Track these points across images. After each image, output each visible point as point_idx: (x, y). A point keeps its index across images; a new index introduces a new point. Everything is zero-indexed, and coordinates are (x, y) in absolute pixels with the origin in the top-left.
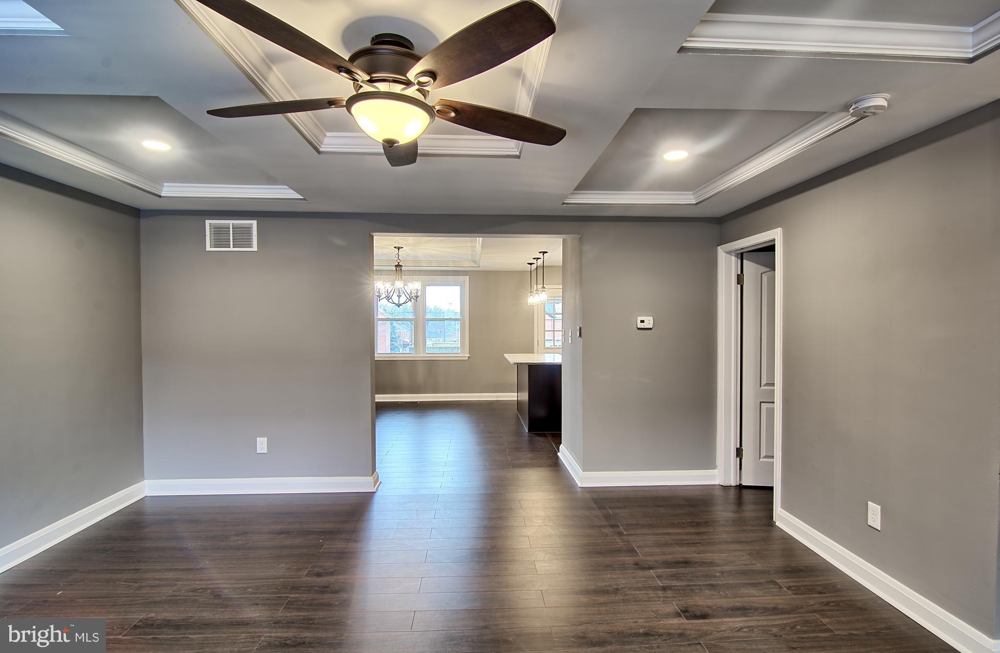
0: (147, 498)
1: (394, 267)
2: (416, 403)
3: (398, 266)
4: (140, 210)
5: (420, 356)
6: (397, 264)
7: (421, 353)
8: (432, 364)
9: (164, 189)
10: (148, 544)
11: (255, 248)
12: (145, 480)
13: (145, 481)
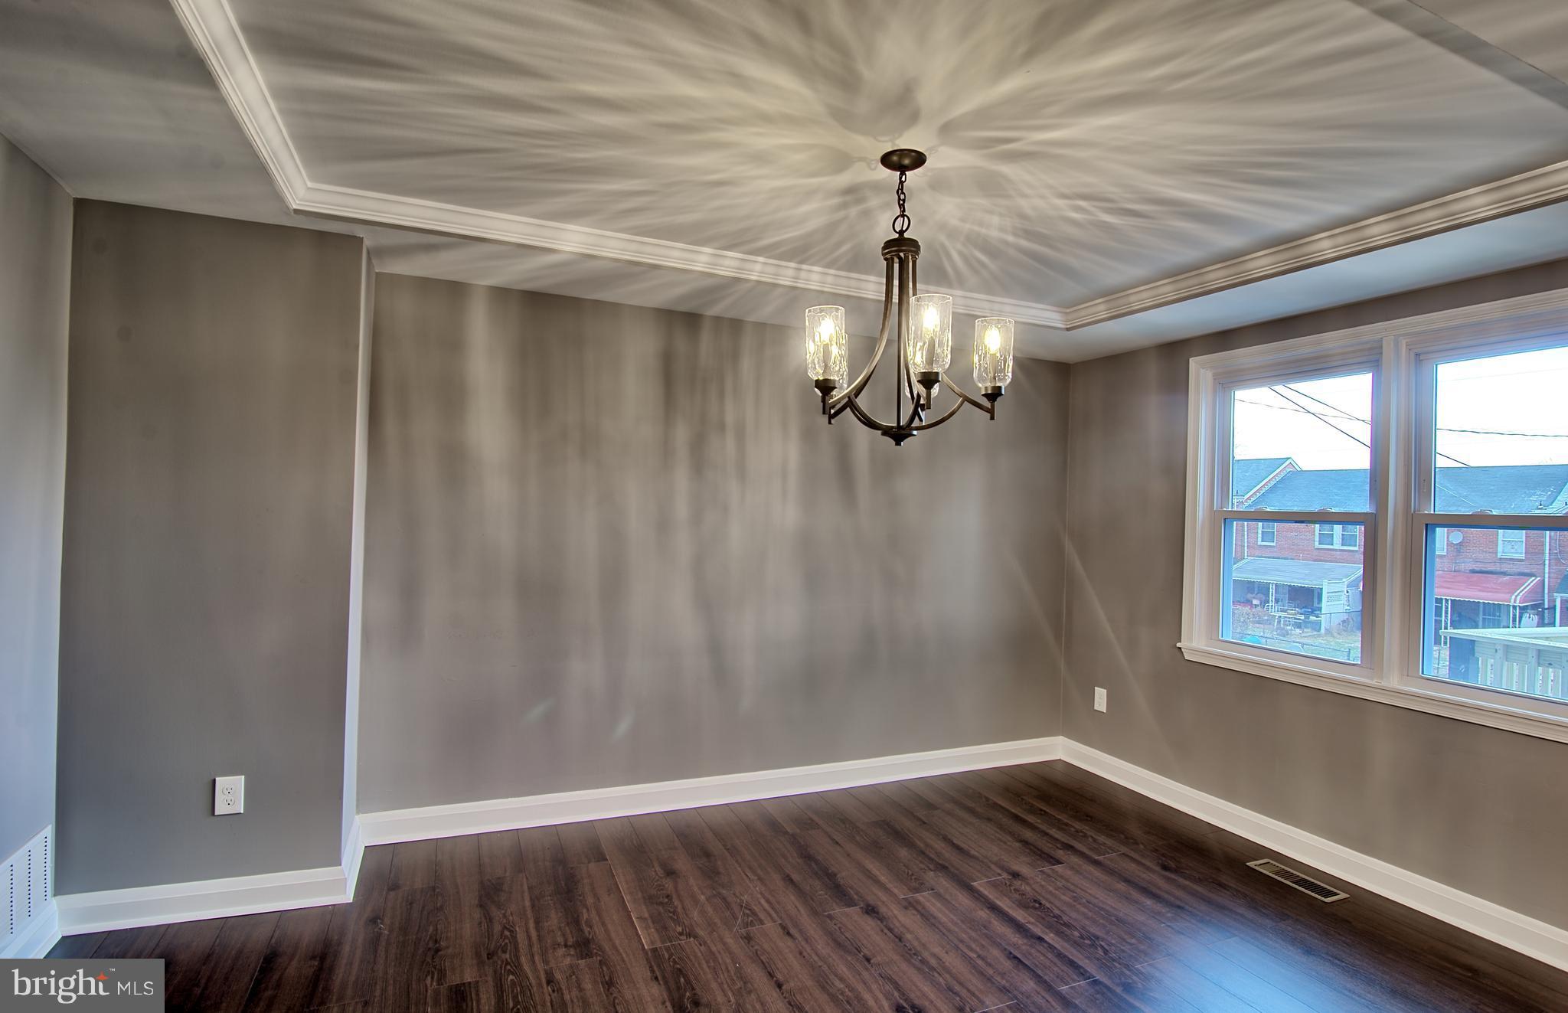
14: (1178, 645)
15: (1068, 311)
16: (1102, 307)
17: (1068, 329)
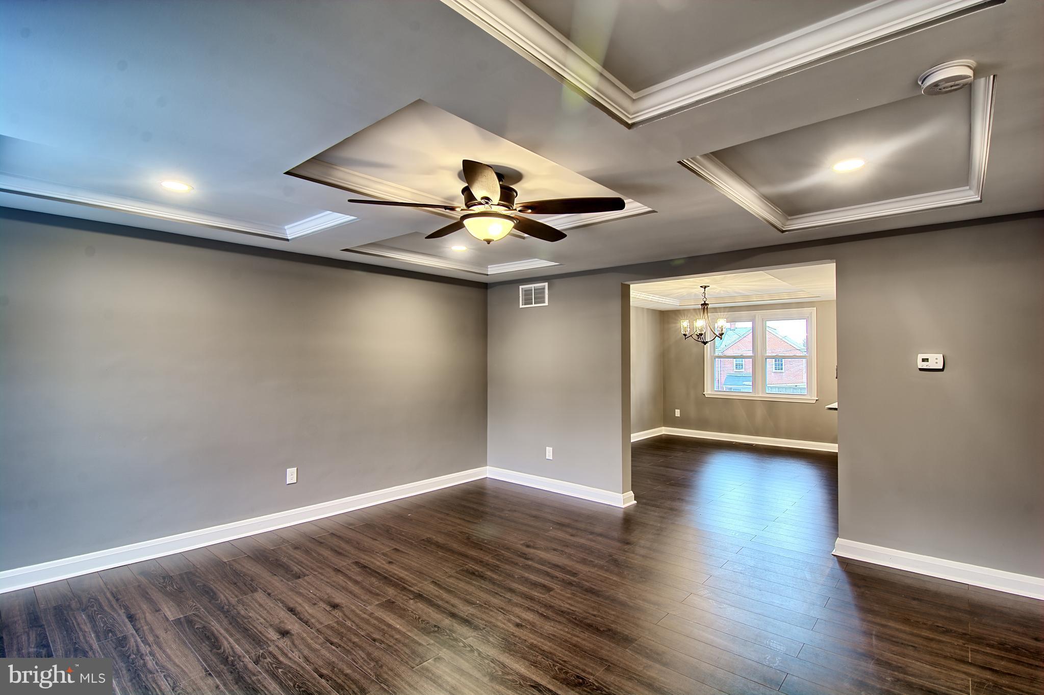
0: (487, 479)
1: (700, 306)
2: (751, 445)
3: (705, 304)
4: (487, 284)
5: (760, 395)
6: (703, 302)
7: (760, 393)
8: (771, 405)
9: (489, 269)
10: (488, 510)
11: (546, 304)
12: (486, 465)
13: (488, 467)
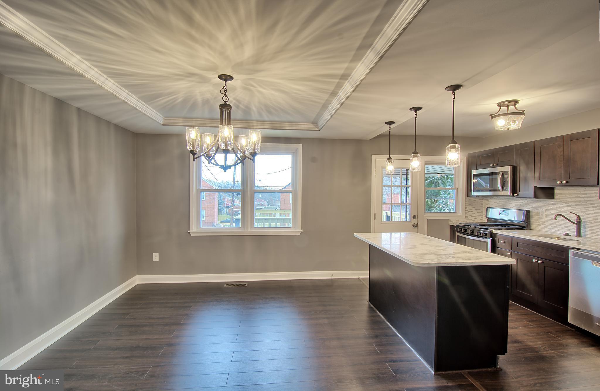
14: (189, 232)
15: (166, 119)
16: (181, 121)
17: (163, 125)
